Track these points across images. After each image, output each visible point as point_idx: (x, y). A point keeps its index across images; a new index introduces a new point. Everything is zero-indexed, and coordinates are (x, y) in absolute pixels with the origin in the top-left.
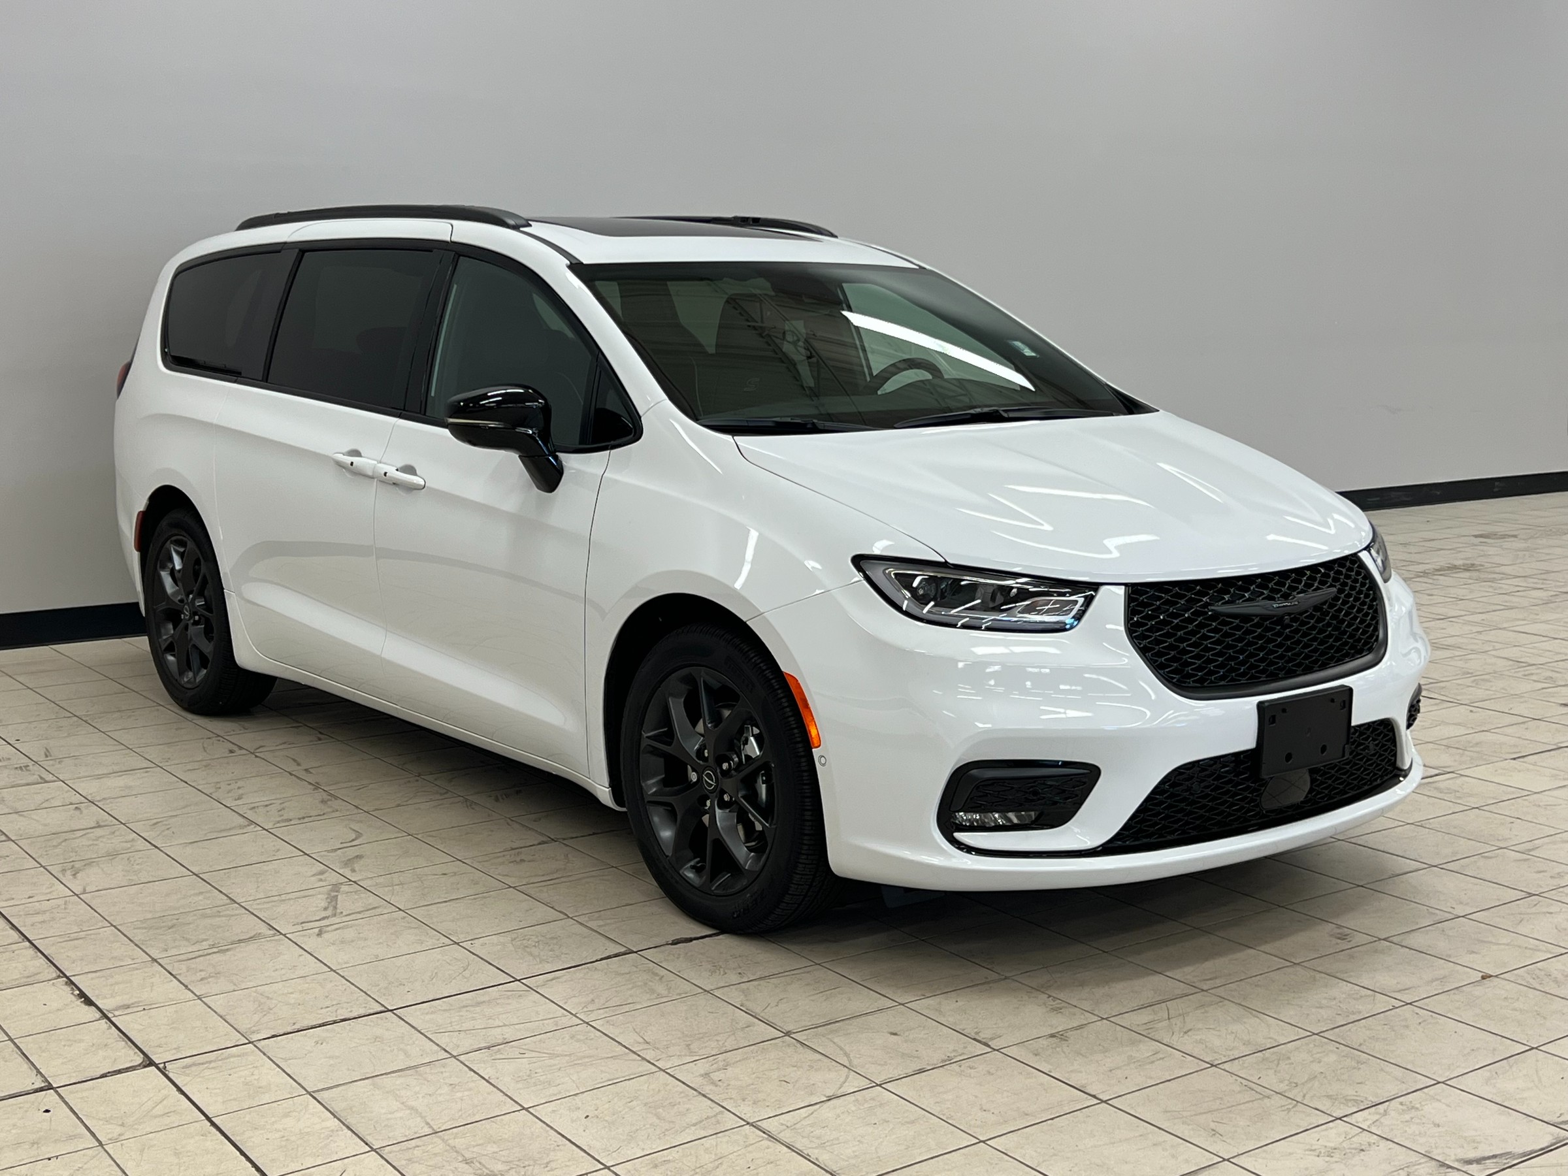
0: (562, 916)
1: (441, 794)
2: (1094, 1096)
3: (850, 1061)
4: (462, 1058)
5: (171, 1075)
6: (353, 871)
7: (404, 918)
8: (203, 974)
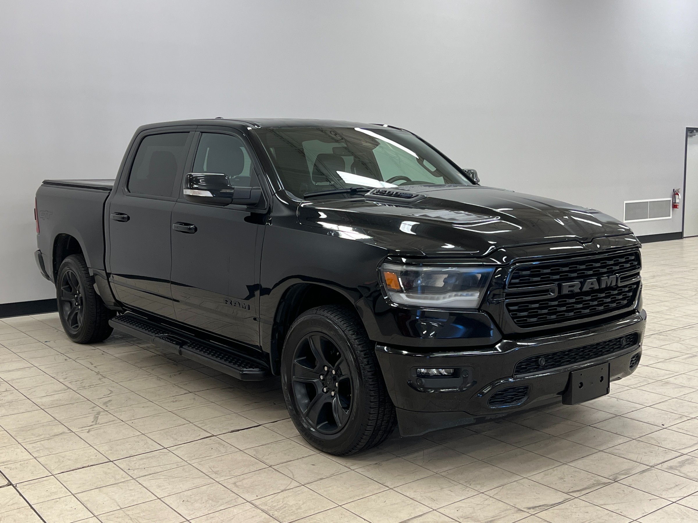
0: (189, 422)
1: (148, 375)
2: (388, 487)
3: (293, 476)
4: (137, 479)
5: (18, 489)
6: (107, 406)
7: (124, 424)
8: (38, 449)
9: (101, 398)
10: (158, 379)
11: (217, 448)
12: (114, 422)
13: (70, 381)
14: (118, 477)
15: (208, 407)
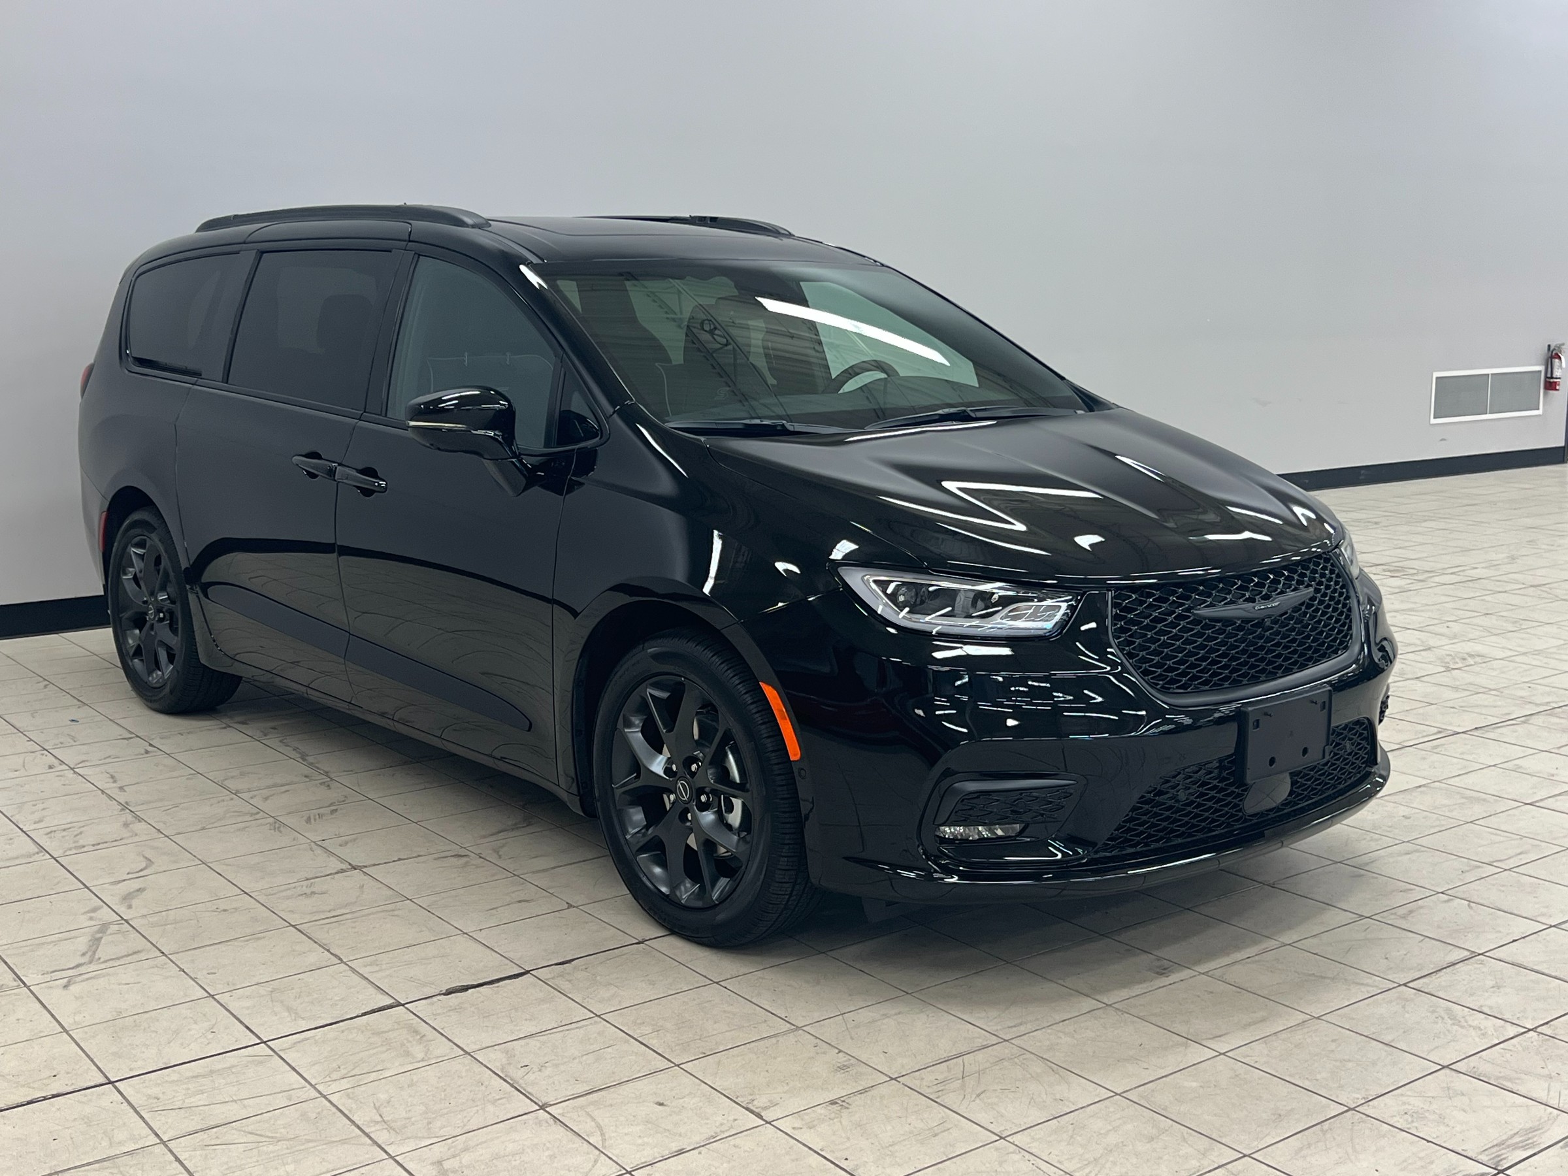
9: (119, 882)
10: (277, 825)
11: (402, 1045)
12: (142, 954)
13: (49, 830)
14: (120, 1136)
15: (396, 913)
